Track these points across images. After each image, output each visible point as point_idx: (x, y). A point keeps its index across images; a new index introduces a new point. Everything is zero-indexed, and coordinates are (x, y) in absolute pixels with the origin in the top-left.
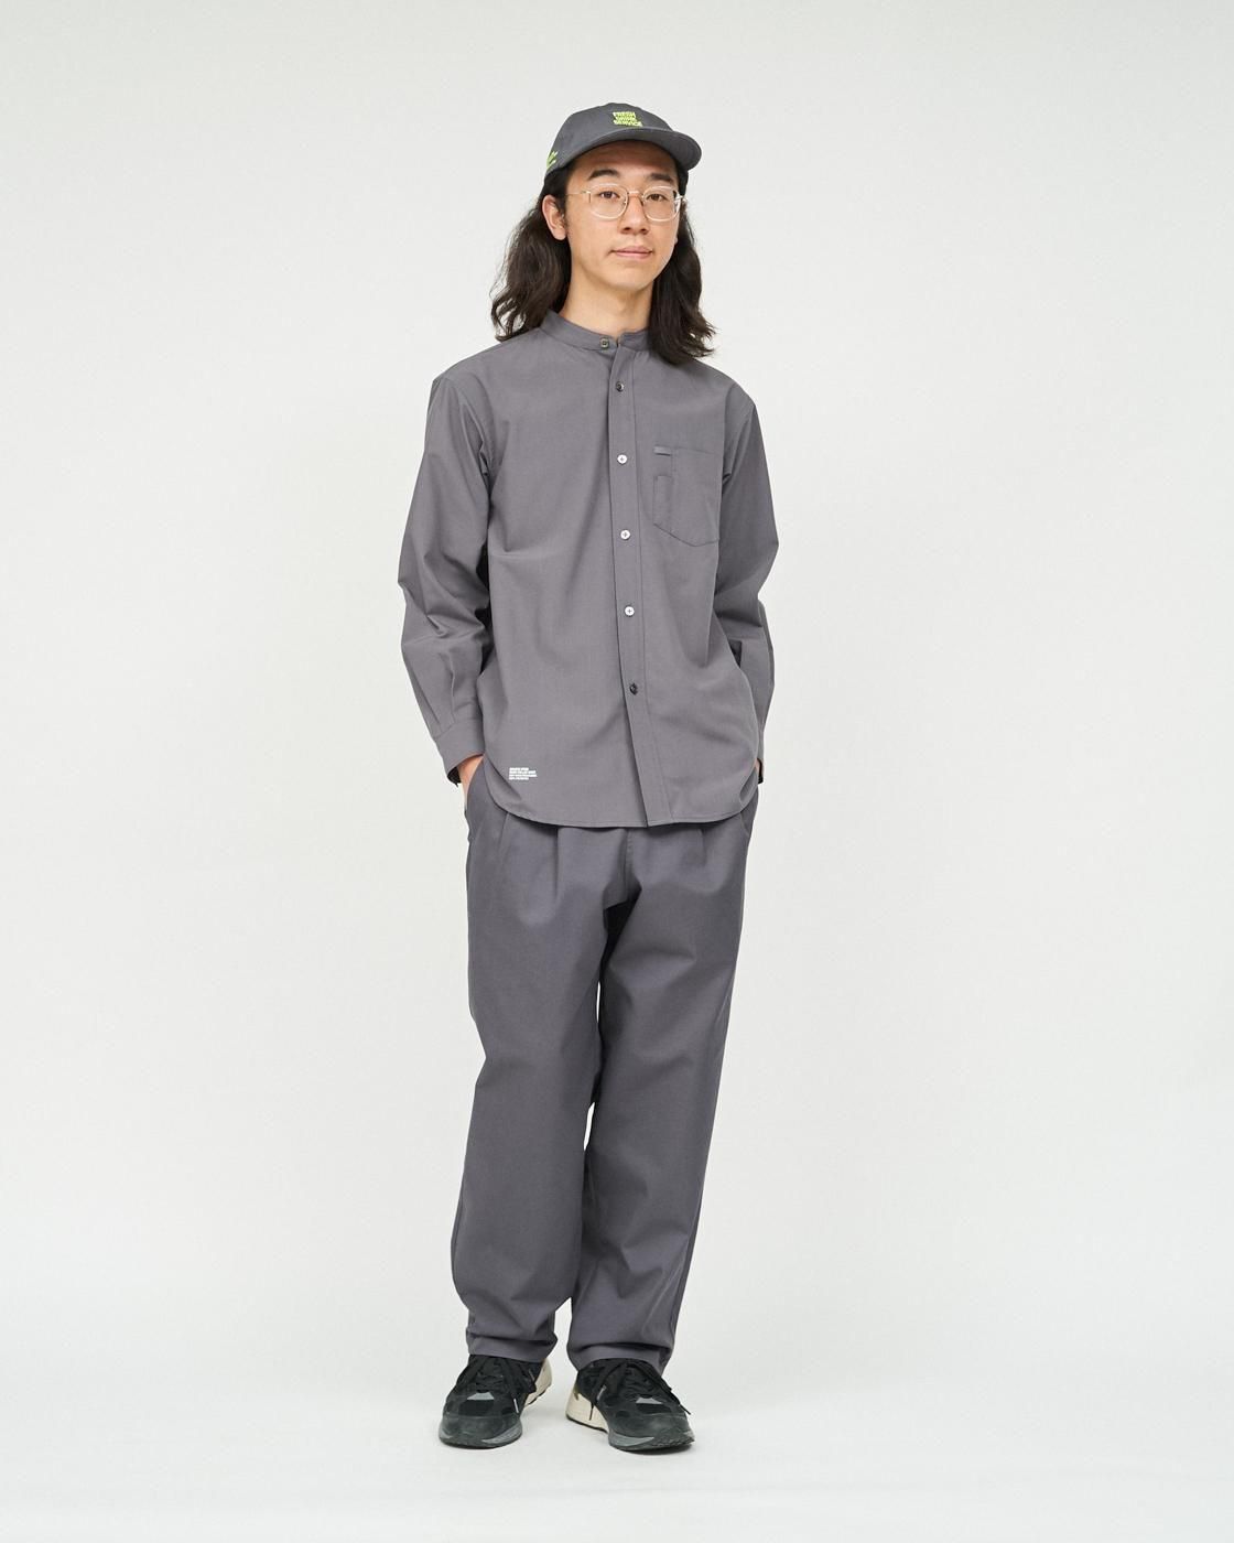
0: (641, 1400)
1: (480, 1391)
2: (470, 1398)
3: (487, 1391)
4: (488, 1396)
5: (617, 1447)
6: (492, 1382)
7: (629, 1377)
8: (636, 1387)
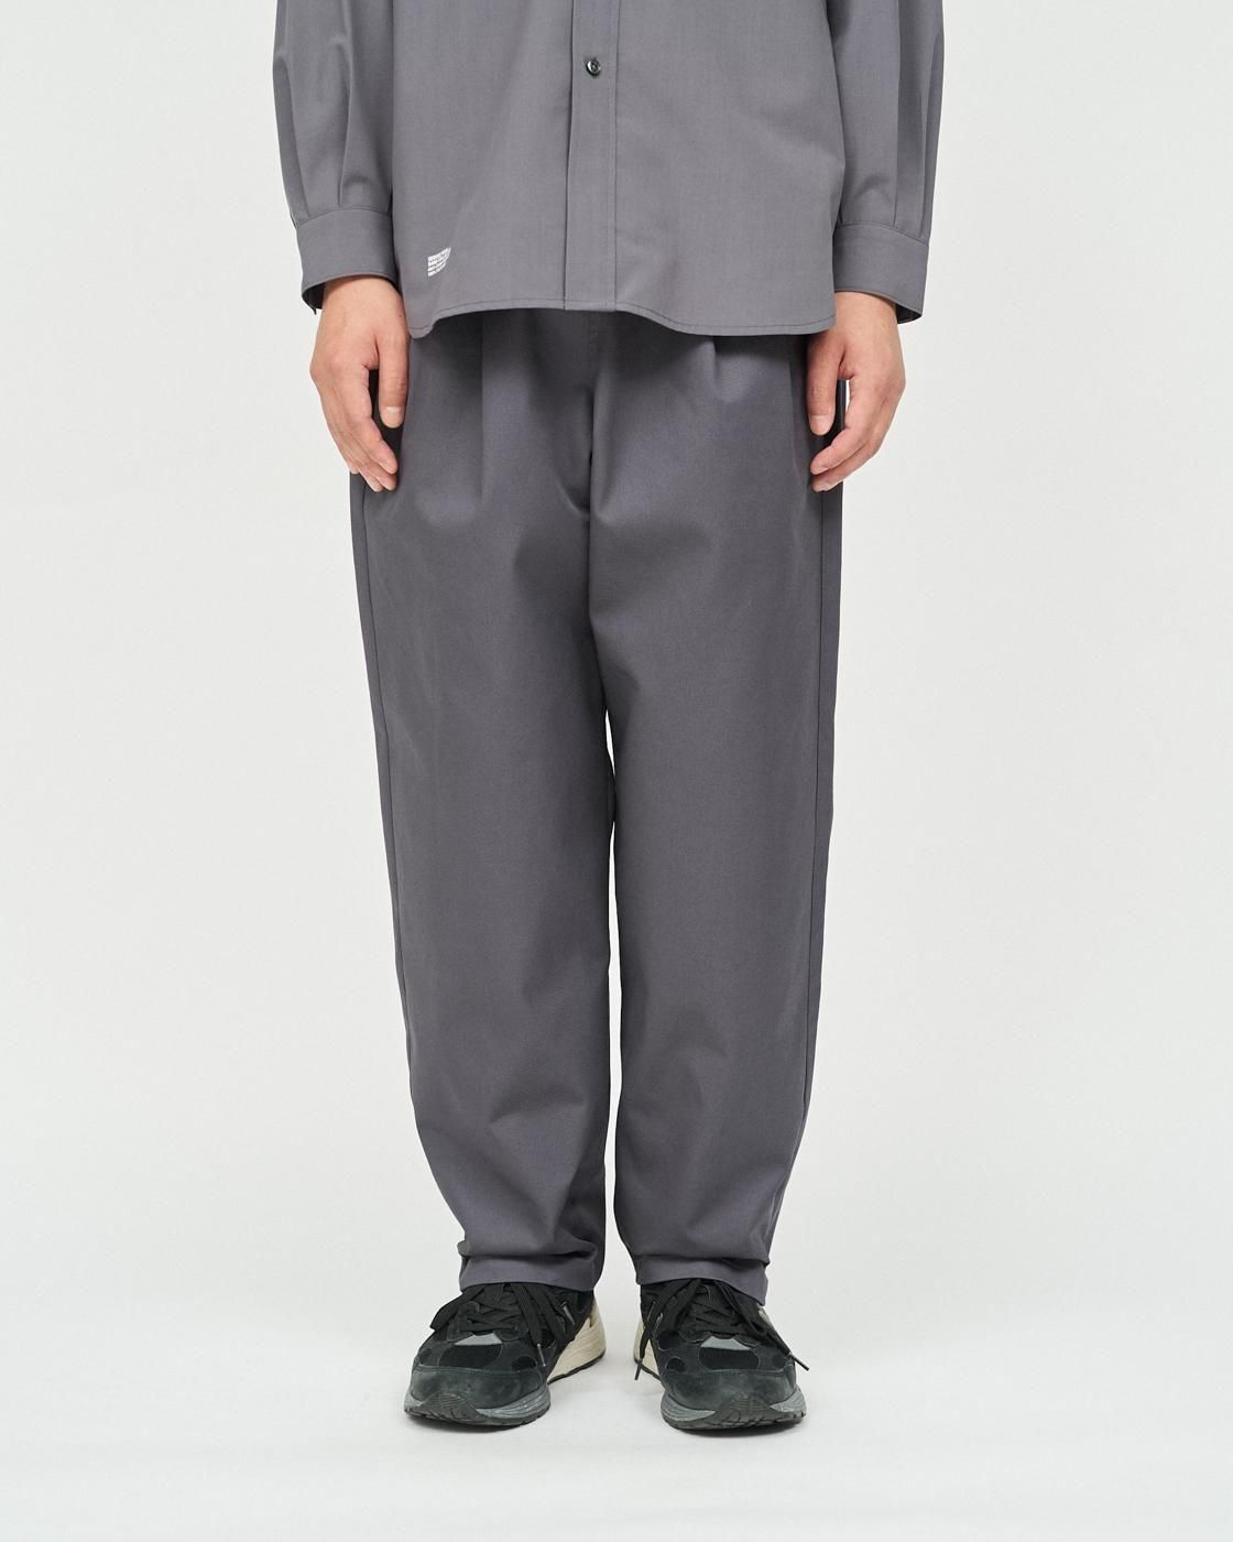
0: (712, 1342)
1: (477, 1333)
2: (457, 1344)
3: (490, 1331)
4: (492, 1339)
5: (676, 1426)
6: (498, 1317)
7: (700, 1300)
8: (708, 1318)
